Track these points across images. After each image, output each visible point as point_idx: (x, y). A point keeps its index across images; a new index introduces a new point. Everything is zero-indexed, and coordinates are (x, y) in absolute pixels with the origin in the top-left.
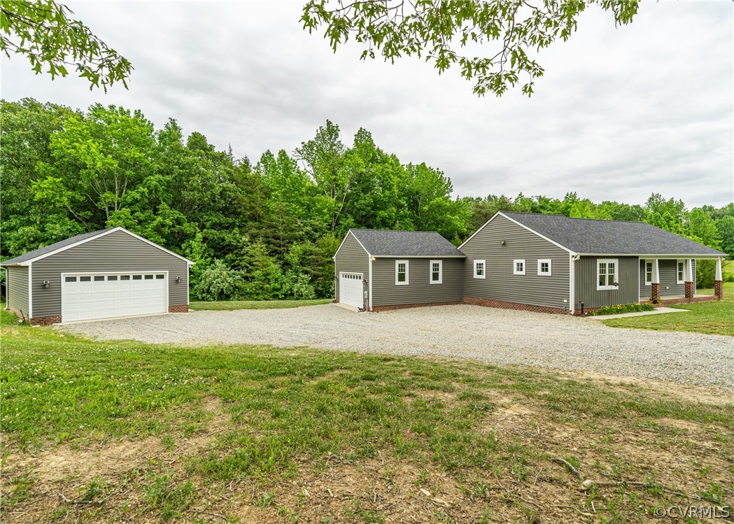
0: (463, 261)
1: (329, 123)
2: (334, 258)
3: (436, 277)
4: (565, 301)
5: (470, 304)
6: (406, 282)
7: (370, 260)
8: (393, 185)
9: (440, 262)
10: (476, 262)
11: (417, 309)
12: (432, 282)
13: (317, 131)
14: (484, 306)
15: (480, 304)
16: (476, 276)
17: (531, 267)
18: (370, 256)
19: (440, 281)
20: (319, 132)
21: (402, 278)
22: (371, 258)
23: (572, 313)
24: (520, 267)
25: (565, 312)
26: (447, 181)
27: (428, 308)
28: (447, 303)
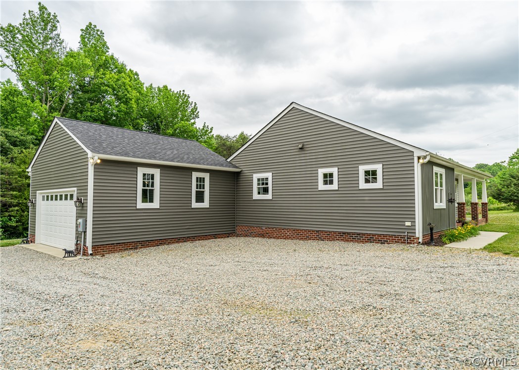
0: (235, 177)
1: (42, 8)
2: (29, 170)
3: (200, 197)
4: (408, 224)
5: (246, 236)
6: (156, 204)
7: (91, 161)
8: (131, 100)
9: (207, 176)
10: (256, 177)
11: (172, 246)
12: (195, 205)
13: (24, 14)
14: (270, 237)
15: (262, 236)
16: (256, 196)
17: (349, 178)
18: (90, 154)
19: (206, 204)
20: (28, 16)
21: (148, 195)
22: (93, 158)
23: (420, 240)
24: (328, 179)
25: (407, 239)
26: (193, 105)
27: (188, 245)
28: (215, 236)
